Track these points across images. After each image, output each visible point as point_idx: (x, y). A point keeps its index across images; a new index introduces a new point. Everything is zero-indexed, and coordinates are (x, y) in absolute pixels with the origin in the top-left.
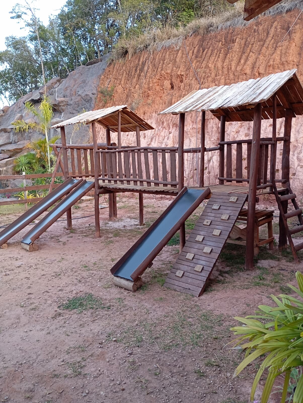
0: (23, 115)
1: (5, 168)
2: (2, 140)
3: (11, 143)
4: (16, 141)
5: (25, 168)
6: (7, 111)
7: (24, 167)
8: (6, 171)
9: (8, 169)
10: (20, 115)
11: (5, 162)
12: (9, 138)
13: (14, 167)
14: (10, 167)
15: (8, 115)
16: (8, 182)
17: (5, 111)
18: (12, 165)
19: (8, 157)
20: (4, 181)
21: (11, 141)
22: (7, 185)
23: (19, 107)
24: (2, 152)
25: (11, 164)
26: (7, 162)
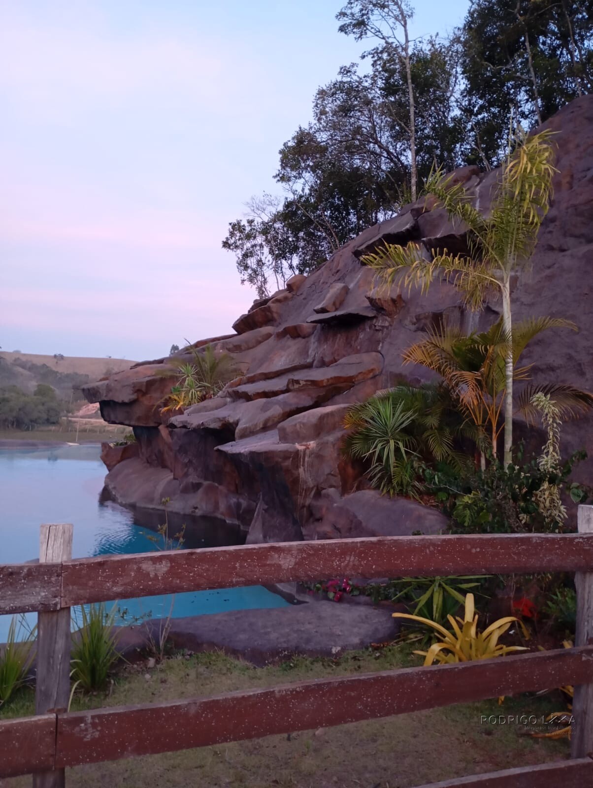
0: (351, 286)
1: (312, 444)
2: (283, 358)
3: (309, 366)
4: (327, 360)
5: (397, 449)
6: (298, 288)
7: (392, 443)
8: (318, 456)
9: (322, 446)
10: (340, 285)
11: (314, 420)
12: (304, 352)
13: (348, 441)
14: (331, 438)
15: (303, 297)
16: (321, 503)
17: (294, 288)
18: (338, 434)
19: (311, 403)
20: (305, 497)
21: (309, 360)
22: (318, 516)
23: (334, 271)
24: (291, 387)
25: (334, 428)
26: (322, 418)
